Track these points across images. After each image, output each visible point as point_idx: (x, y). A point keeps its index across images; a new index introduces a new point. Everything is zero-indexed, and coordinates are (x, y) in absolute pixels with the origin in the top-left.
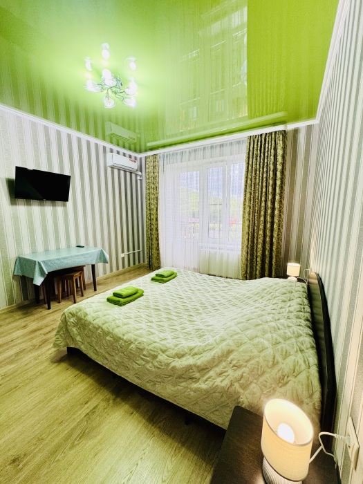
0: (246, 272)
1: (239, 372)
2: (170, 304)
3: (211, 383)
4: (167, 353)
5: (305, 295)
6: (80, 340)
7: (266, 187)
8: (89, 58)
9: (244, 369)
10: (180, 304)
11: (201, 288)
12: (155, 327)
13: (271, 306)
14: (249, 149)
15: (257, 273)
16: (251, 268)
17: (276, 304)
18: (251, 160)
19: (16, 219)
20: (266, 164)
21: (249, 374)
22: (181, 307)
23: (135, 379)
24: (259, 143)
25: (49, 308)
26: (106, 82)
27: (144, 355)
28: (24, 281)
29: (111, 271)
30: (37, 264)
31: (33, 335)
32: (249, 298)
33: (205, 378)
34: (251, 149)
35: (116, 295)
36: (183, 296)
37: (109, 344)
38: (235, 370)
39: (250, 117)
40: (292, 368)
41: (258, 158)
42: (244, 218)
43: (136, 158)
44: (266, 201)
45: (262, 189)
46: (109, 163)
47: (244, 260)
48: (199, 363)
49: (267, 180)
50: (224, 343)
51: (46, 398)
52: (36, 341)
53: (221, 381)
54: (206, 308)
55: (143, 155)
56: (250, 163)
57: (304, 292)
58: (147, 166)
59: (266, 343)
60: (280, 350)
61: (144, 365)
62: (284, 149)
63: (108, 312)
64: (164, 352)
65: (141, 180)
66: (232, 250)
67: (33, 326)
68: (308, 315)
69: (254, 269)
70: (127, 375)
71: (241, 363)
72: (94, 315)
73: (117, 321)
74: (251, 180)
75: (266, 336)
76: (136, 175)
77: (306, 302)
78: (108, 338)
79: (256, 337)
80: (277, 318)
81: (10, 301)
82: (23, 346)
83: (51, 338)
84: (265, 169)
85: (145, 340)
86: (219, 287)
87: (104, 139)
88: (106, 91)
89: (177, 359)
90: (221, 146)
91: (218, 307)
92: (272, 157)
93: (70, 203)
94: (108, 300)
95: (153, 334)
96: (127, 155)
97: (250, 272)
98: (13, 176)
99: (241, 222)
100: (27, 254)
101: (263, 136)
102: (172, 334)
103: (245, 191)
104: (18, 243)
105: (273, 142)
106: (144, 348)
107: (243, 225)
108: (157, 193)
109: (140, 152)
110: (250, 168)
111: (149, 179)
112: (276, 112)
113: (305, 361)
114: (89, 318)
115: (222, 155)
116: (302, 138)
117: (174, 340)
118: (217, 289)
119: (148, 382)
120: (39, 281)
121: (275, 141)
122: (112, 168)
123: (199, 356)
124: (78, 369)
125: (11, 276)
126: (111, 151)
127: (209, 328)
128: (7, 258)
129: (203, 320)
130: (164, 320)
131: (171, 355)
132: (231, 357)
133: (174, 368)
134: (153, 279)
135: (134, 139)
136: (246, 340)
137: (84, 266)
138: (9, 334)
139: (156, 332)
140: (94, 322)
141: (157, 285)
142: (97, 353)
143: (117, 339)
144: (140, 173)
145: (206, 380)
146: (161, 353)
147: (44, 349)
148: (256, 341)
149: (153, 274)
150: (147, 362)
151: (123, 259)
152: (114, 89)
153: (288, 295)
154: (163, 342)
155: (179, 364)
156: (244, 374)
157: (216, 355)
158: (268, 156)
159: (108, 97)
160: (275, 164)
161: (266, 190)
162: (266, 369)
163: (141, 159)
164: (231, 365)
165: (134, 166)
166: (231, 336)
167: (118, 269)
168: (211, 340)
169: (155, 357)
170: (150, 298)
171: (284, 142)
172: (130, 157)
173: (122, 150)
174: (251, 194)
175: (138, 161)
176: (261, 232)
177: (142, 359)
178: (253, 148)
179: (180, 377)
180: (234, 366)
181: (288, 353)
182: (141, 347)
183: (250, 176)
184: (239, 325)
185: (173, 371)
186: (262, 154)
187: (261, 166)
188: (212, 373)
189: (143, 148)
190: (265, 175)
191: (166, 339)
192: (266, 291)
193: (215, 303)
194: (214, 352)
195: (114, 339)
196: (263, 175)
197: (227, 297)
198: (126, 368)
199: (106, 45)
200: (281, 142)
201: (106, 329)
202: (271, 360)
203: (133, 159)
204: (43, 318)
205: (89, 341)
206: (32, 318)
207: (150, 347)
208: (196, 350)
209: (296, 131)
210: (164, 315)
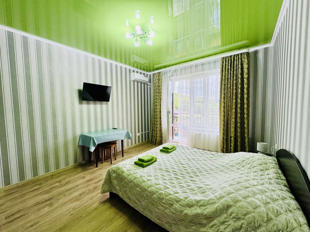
0: (223, 148)
1: (239, 223)
2: (175, 167)
3: (216, 229)
4: (180, 203)
5: (278, 166)
6: (119, 189)
7: (236, 89)
8: (128, 19)
9: (243, 221)
10: (182, 169)
11: (195, 158)
12: (169, 183)
13: (252, 173)
14: (223, 65)
15: (232, 148)
16: (227, 144)
17: (256, 172)
18: (224, 72)
19: (81, 112)
20: (235, 75)
21: (247, 225)
22: (184, 170)
23: (156, 219)
24: (230, 61)
25: (97, 166)
26: (137, 33)
27: (164, 203)
28: (84, 149)
29: (132, 144)
30: (92, 138)
31: (89, 183)
32: (232, 166)
33: (211, 225)
34: (224, 65)
35: (140, 160)
36: (183, 163)
37: (138, 193)
38: (235, 221)
39: (223, 45)
40: (285, 224)
41: (229, 71)
42: (220, 110)
43: (147, 75)
44: (236, 99)
45: (233, 91)
46: (132, 79)
47: (221, 139)
48: (205, 212)
49: (236, 85)
50: (224, 200)
51: (99, 226)
52: (91, 187)
53: (225, 229)
54: (201, 172)
55: (152, 73)
56: (224, 74)
57: (276, 164)
58: (154, 79)
59: (258, 202)
60: (271, 209)
61: (163, 210)
62: (248, 64)
63: (137, 171)
64: (178, 202)
65: (150, 88)
66: (212, 132)
67: (88, 177)
68: (285, 182)
69: (229, 146)
70: (150, 216)
71: (240, 216)
72: (128, 173)
73: (143, 178)
74: (225, 85)
75: (256, 196)
76: (147, 85)
77: (280, 171)
78: (138, 189)
79: (249, 196)
80: (261, 183)
81: (76, 161)
82: (83, 190)
83: (99, 186)
84: (235, 78)
85: (163, 192)
86: (207, 158)
87: (130, 65)
88: (136, 37)
89: (188, 208)
90: (203, 64)
91: (210, 172)
92: (240, 70)
93: (110, 103)
94: (136, 163)
95: (168, 188)
96: (142, 74)
97: (226, 147)
98: (82, 88)
99: (219, 113)
100: (86, 133)
101: (233, 57)
102: (181, 189)
103: (221, 93)
104: (82, 126)
105: (240, 60)
106: (163, 198)
107: (220, 115)
108: (161, 96)
109: (150, 71)
110: (223, 77)
111: (155, 87)
112: (241, 41)
113: (295, 220)
114: (125, 174)
115: (203, 70)
116: (261, 56)
117: (184, 194)
118: (206, 159)
119: (166, 223)
120: (92, 149)
121: (241, 59)
122: (134, 81)
123: (205, 208)
124: (117, 209)
125: (77, 145)
126: (134, 71)
127: (208, 187)
128: (75, 135)
129: (201, 181)
130: (173, 179)
131: (183, 205)
132: (230, 211)
133: (186, 214)
134: (161, 151)
135: (147, 64)
136: (240, 198)
137: (117, 141)
138: (75, 181)
139: (170, 187)
140: (129, 177)
141: (164, 155)
142: (129, 198)
143: (144, 190)
144: (149, 84)
145: (212, 227)
146: (176, 203)
147: (96, 193)
148: (249, 200)
149: (161, 147)
150: (166, 208)
151: (139, 136)
152: (140, 36)
153: (264, 165)
154: (176, 195)
155: (190, 212)
156: (243, 225)
157: (219, 208)
158: (236, 69)
159: (137, 40)
160: (242, 74)
161: (236, 91)
162: (261, 223)
163: (150, 75)
164: (231, 217)
165: (147, 79)
166: (228, 194)
167: (135, 143)
168: (212, 196)
169: (172, 205)
170: (161, 163)
171: (248, 60)
172: (144, 74)
173: (139, 71)
174: (225, 94)
175: (148, 77)
176: (233, 120)
177: (162, 205)
178: (226, 65)
179: (191, 222)
180: (234, 218)
181: (279, 212)
182: (161, 197)
183: (223, 83)
184: (232, 187)
185: (185, 217)
186: (232, 69)
187: (232, 76)
188: (215, 221)
189: (152, 69)
190: (235, 82)
191: (178, 193)
192: (245, 162)
193: (207, 168)
194: (216, 206)
195: (142, 190)
196: (233, 81)
197: (215, 164)
198: (150, 211)
199: (139, 11)
200: (246, 60)
201: (136, 183)
202: (265, 216)
203: (146, 75)
204: (94, 172)
205: (124, 190)
206: (87, 172)
207: (168, 198)
208: (201, 203)
209: (256, 52)
210: (173, 176)
